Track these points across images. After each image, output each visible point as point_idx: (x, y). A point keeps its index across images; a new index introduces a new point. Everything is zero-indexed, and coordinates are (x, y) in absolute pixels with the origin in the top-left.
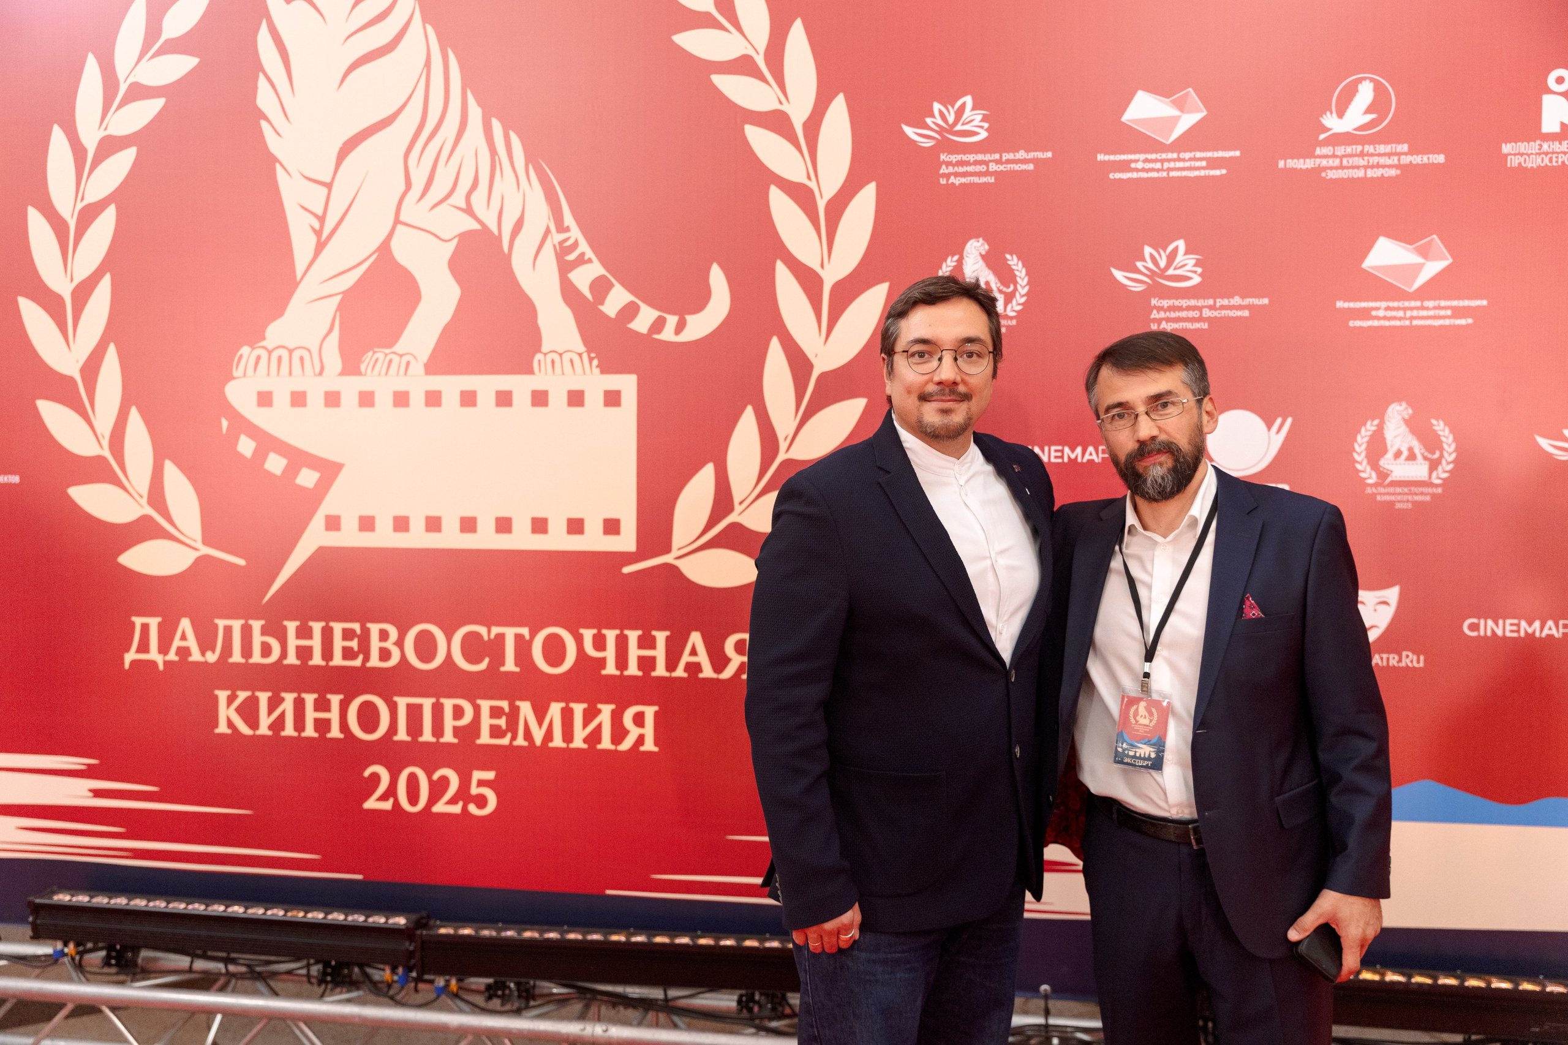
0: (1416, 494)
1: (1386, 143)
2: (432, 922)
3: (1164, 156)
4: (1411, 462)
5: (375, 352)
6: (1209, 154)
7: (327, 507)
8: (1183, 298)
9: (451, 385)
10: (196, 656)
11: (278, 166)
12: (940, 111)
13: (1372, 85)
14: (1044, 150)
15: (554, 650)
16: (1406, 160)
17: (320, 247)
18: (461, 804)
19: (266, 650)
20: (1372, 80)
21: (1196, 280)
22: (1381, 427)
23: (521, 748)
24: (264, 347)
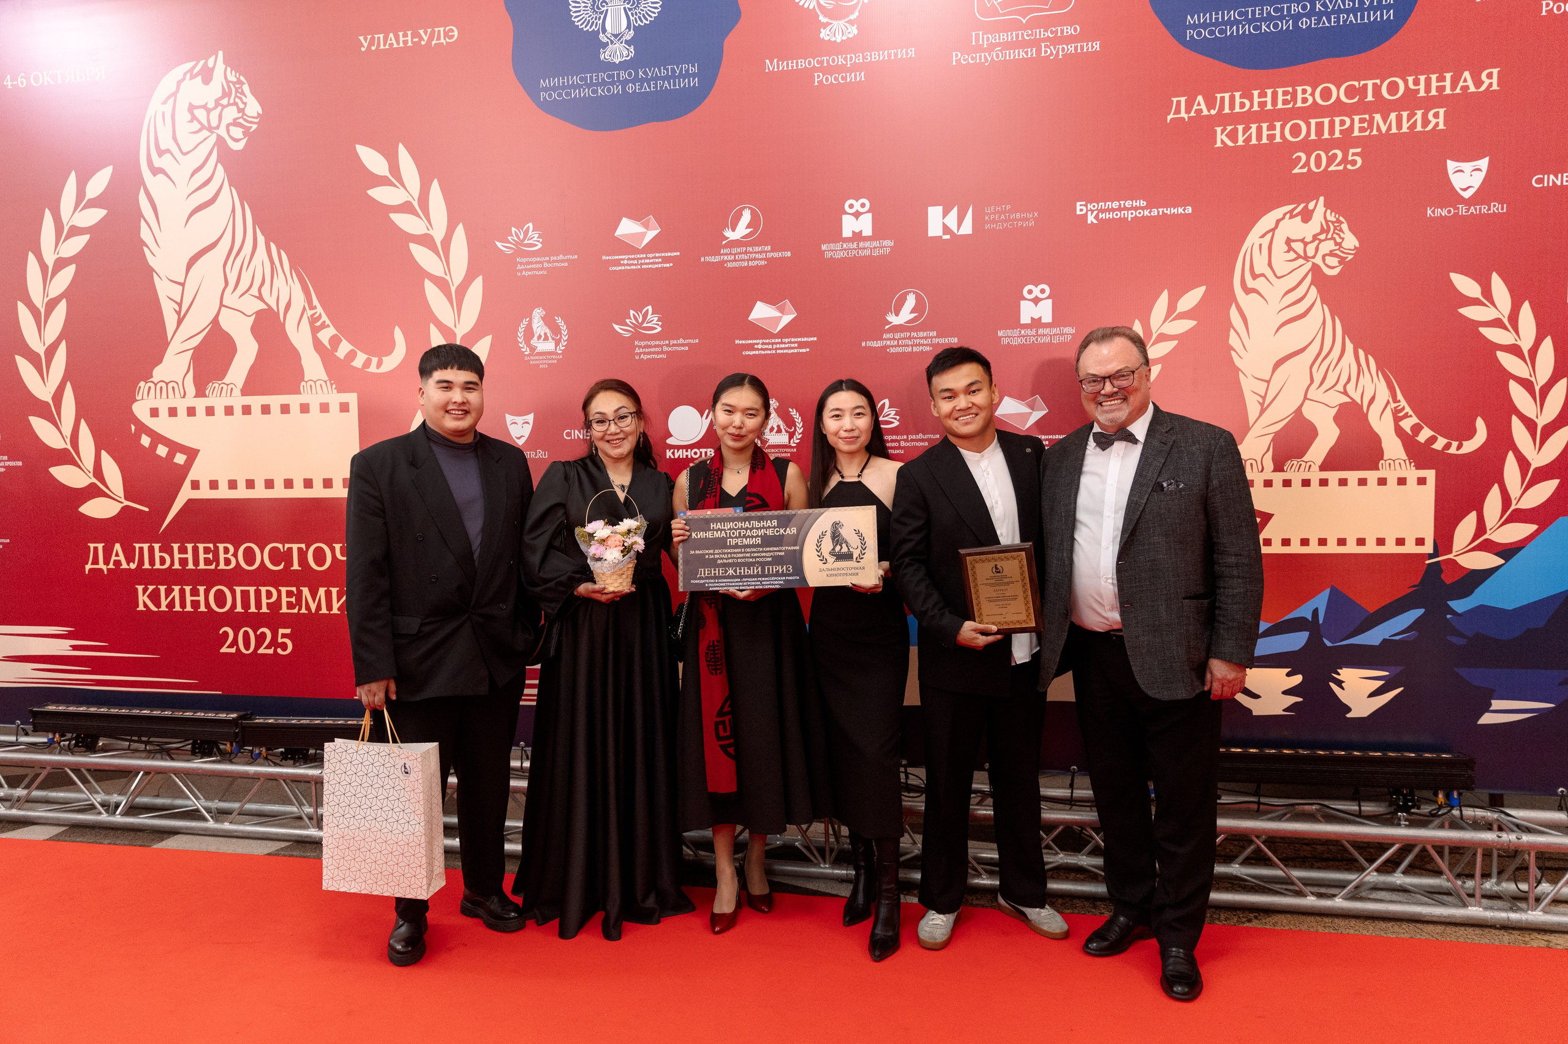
0: (782, 452)
1: (759, 245)
2: (253, 717)
3: (638, 256)
4: (779, 434)
5: (213, 383)
6: (663, 254)
7: (192, 476)
8: (652, 340)
9: (256, 402)
10: (124, 566)
11: (154, 273)
12: (515, 232)
13: (750, 210)
14: (573, 254)
15: (320, 557)
16: (770, 255)
17: (180, 321)
18: (273, 648)
19: (163, 561)
20: (750, 208)
21: (659, 329)
23: (304, 614)
24: (152, 382)
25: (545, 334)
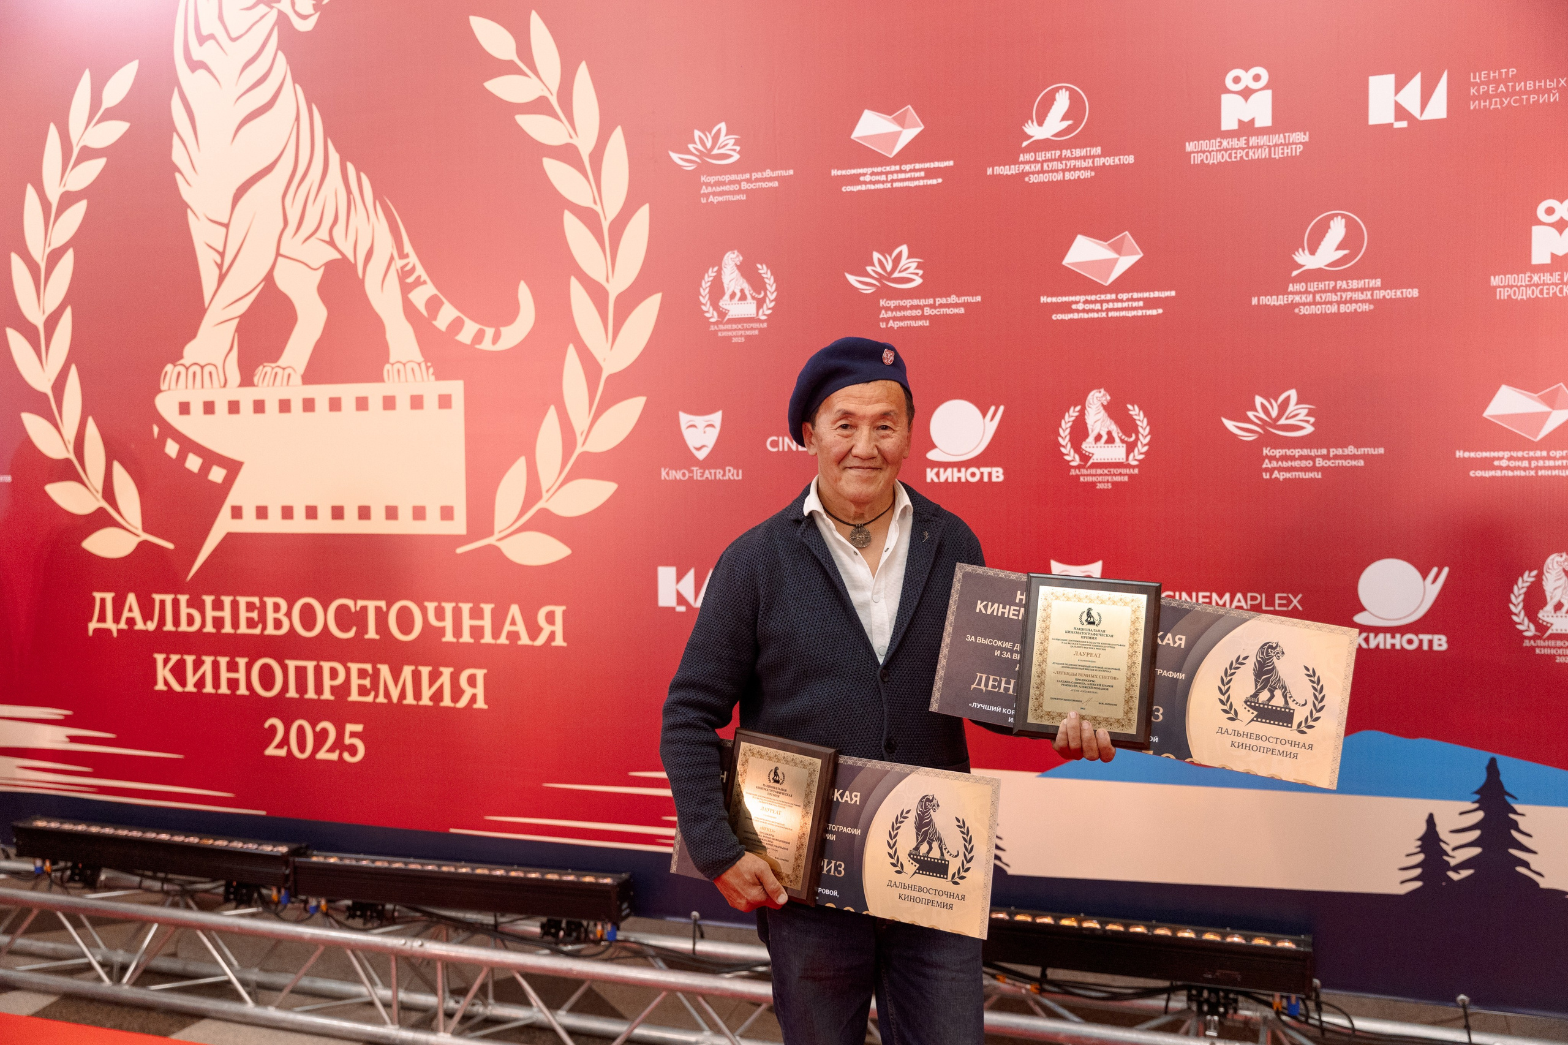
0: (1115, 475)
1: (1082, 147)
2: (309, 852)
3: (888, 169)
4: (1110, 445)
5: (264, 366)
6: (927, 165)
7: (232, 500)
8: (907, 299)
9: (322, 393)
10: (140, 625)
11: (189, 211)
12: (700, 138)
13: (1068, 93)
14: (786, 168)
15: (405, 622)
16: (1099, 162)
17: (222, 278)
18: (337, 752)
19: (191, 620)
20: (1067, 89)
21: (918, 281)
22: (1082, 412)
23: (382, 704)
24: (182, 365)
25: (742, 291)
